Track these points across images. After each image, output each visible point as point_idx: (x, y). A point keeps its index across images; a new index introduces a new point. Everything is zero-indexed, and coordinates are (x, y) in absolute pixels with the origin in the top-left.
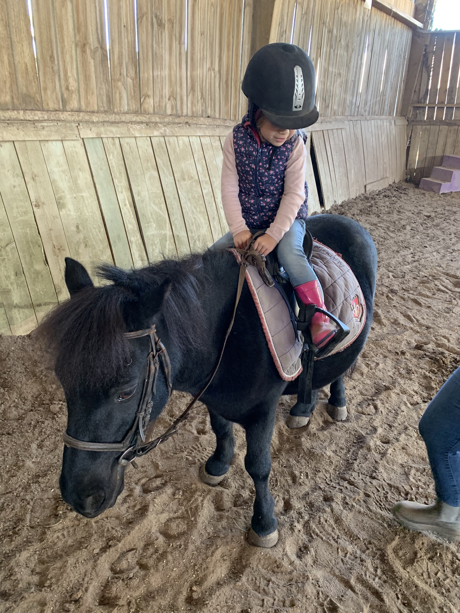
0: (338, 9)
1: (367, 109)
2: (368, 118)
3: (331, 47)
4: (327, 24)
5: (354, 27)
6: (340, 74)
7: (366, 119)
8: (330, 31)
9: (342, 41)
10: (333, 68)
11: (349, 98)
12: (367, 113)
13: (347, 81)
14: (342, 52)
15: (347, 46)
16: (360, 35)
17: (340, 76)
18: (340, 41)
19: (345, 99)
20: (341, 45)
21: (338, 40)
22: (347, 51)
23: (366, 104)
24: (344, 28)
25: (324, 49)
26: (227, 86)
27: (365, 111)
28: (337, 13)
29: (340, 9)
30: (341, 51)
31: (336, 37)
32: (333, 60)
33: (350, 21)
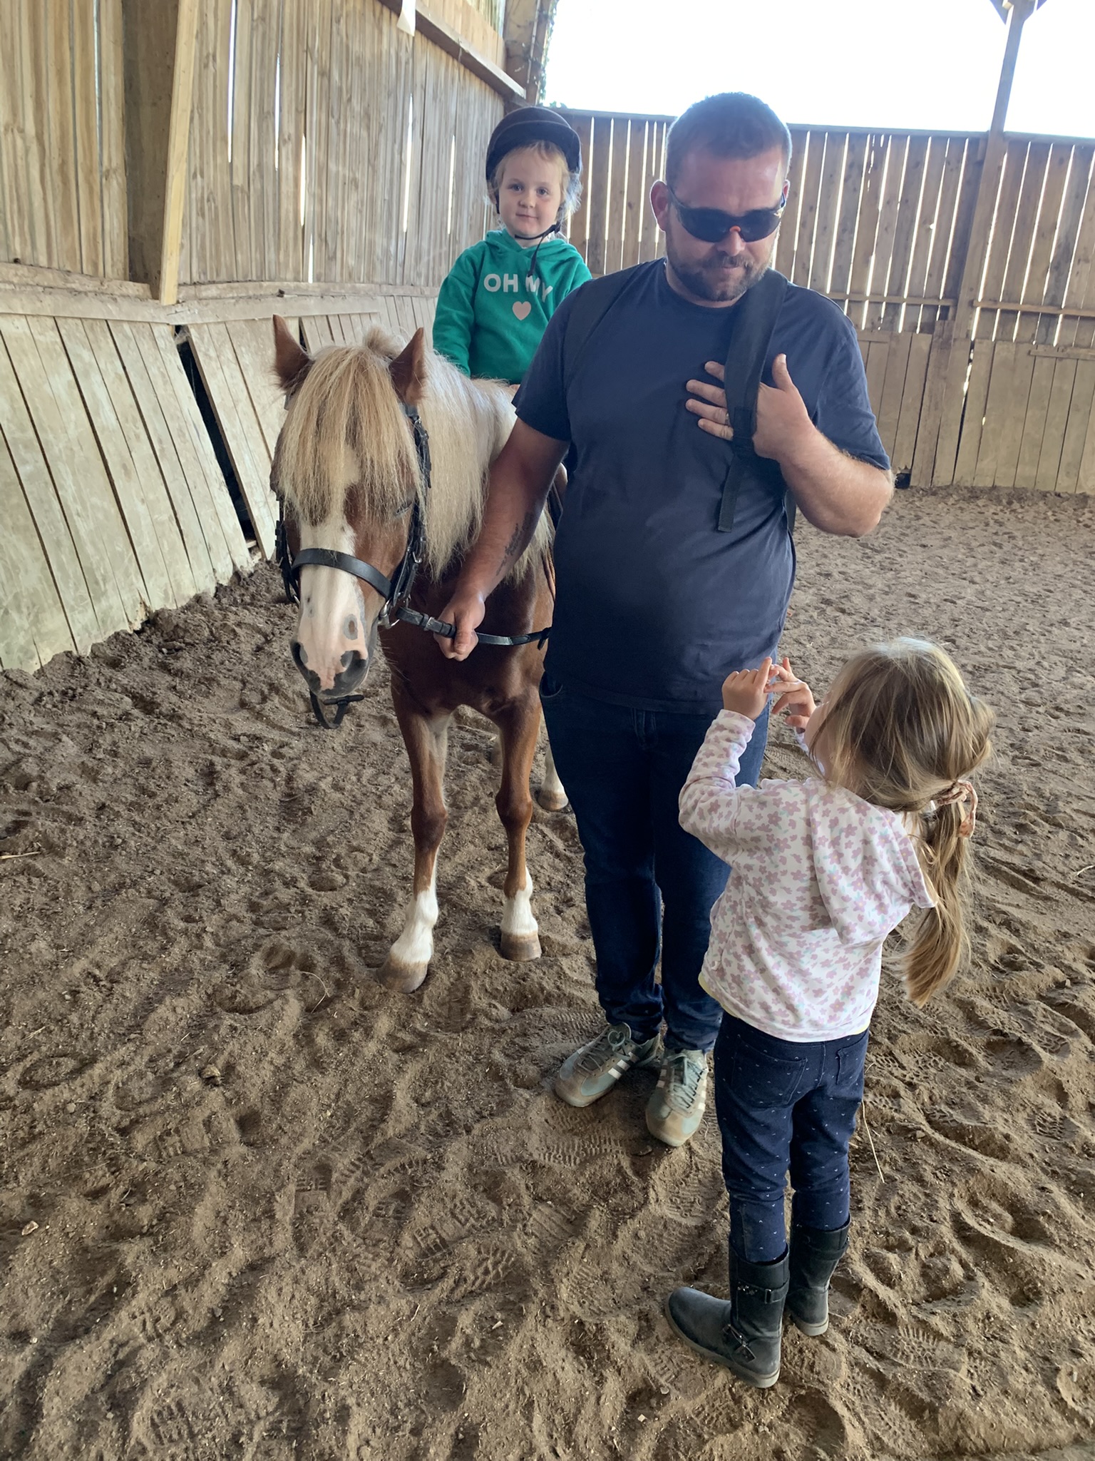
0: (338, 21)
1: (424, 271)
2: (427, 292)
3: (329, 113)
4: (316, 55)
5: (379, 72)
6: (355, 182)
7: (422, 295)
8: (325, 74)
9: (354, 101)
10: (337, 165)
11: (380, 241)
12: (423, 281)
13: (372, 201)
14: (356, 129)
15: (367, 115)
16: (393, 93)
17: (357, 187)
18: (349, 100)
19: (372, 244)
20: (352, 110)
21: (345, 97)
22: (368, 128)
23: (418, 258)
24: (356, 70)
25: (314, 116)
26: (65, 181)
27: (419, 275)
28: (338, 30)
29: (343, 21)
30: (354, 127)
31: (340, 89)
32: (338, 145)
33: (368, 56)
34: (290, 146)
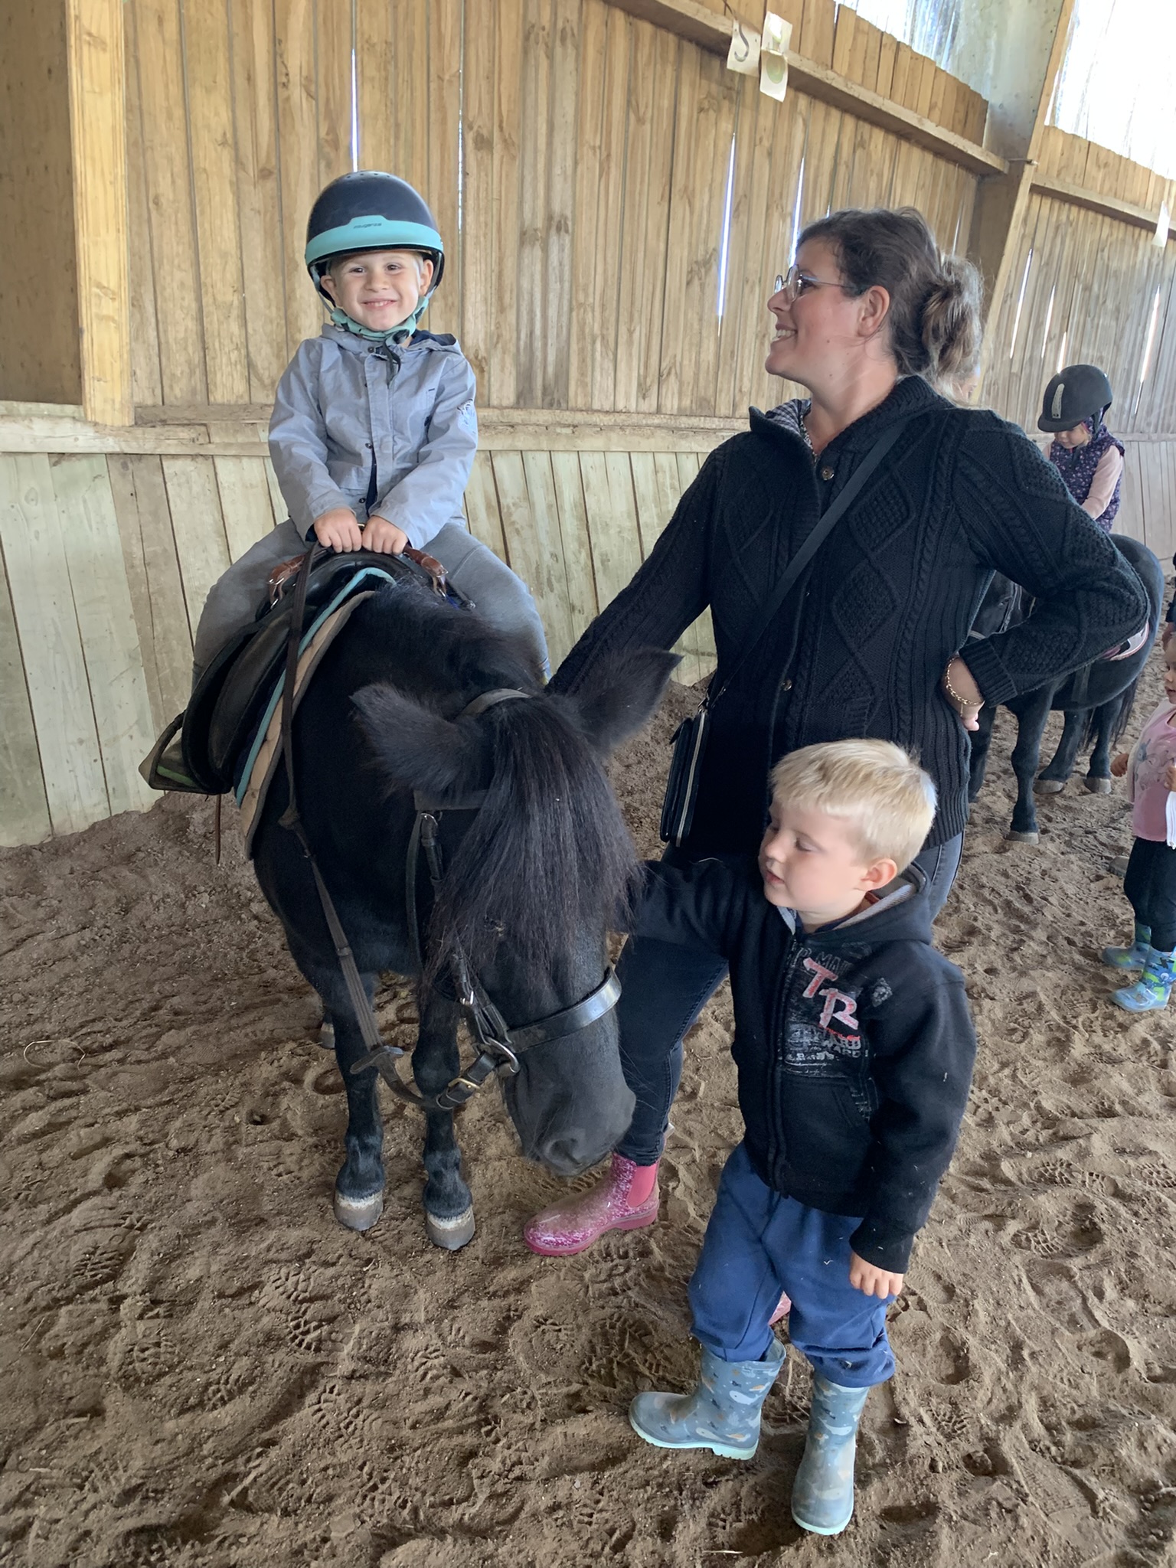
1: (1153, 419)
2: (1154, 437)
3: (1087, 314)
4: (1082, 277)
5: (1132, 277)
7: (1150, 440)
8: (1087, 288)
9: (1108, 302)
10: (1088, 349)
12: (1152, 428)
15: (1118, 310)
16: (1142, 291)
18: (1104, 302)
20: (1106, 309)
21: (1101, 301)
22: (1117, 319)
23: (1150, 412)
24: (1113, 280)
25: (1075, 319)
27: (1149, 424)
28: (1102, 256)
30: (1106, 321)
31: (1098, 297)
32: (1091, 335)
33: (1124, 267)
34: (1054, 342)
